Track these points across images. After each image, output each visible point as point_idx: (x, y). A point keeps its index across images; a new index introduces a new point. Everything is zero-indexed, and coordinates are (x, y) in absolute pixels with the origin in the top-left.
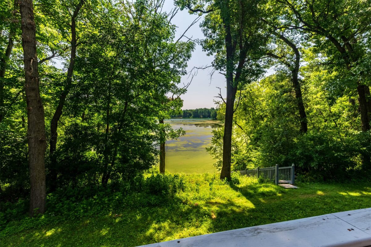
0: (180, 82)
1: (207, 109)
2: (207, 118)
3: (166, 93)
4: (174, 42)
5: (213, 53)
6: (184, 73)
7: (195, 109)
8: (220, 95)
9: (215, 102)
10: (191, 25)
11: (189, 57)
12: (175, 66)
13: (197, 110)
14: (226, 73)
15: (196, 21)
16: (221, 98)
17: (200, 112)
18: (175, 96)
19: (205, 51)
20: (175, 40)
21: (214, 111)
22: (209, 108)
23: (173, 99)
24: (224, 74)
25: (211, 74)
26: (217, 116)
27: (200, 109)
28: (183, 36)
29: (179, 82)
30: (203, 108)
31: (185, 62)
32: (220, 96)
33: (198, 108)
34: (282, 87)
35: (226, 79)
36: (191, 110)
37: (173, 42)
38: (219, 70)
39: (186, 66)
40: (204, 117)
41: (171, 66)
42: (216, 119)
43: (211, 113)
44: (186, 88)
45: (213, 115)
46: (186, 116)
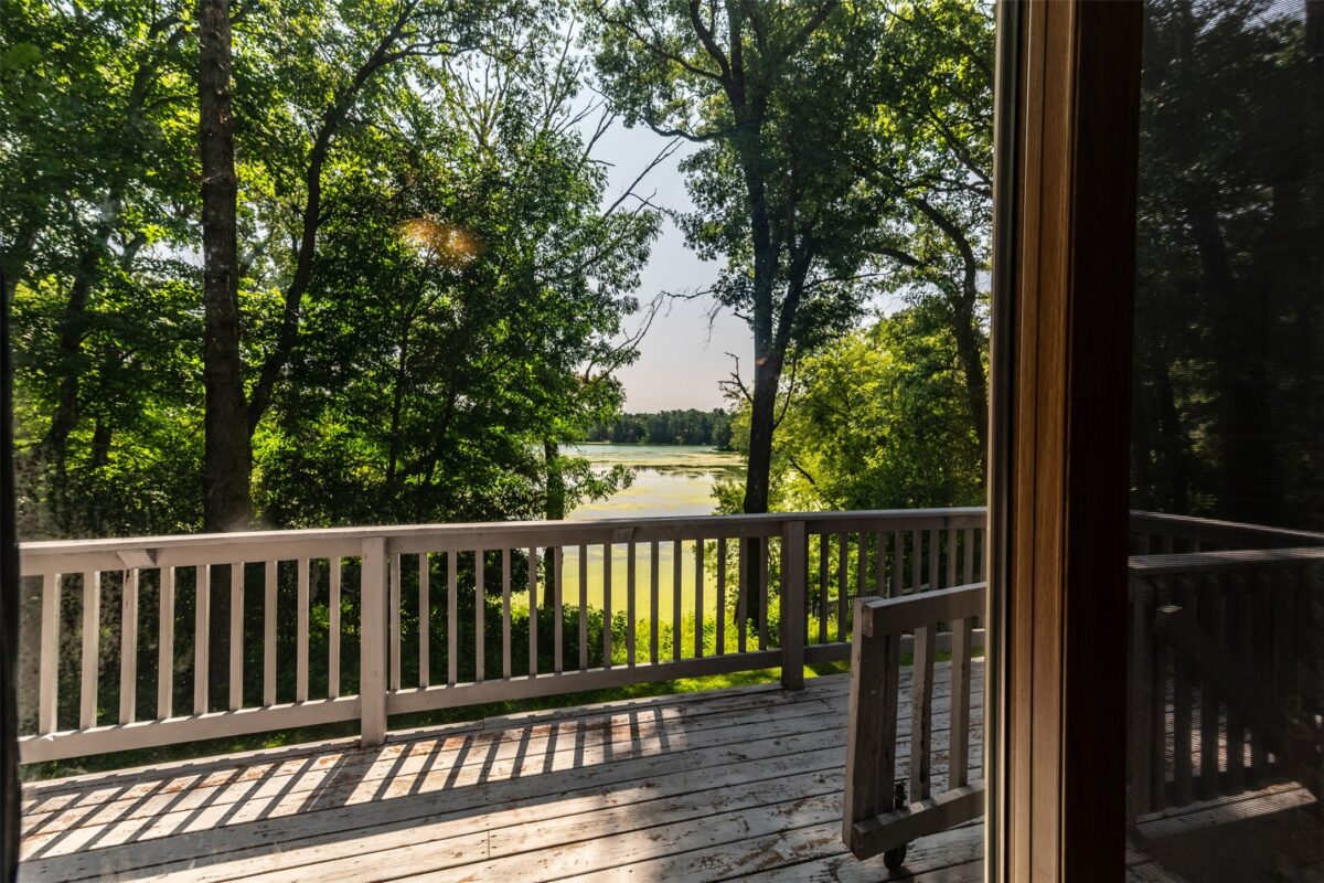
0: (617, 332)
1: (699, 413)
2: (699, 444)
3: (573, 363)
4: (601, 214)
5: (716, 252)
6: (632, 307)
7: (656, 411)
8: (737, 377)
9: (725, 392)
10: (654, 164)
11: (643, 257)
12: (604, 287)
13: (665, 415)
14: (752, 315)
15: (667, 152)
16: (740, 384)
17: (676, 422)
18: (596, 370)
19: (693, 247)
20: (604, 207)
21: (722, 420)
22: (709, 410)
23: (586, 380)
24: (747, 318)
25: (711, 314)
26: (732, 440)
27: (674, 412)
28: (628, 193)
29: (615, 330)
30: (685, 409)
31: (634, 273)
32: (736, 381)
33: (669, 409)
34: (925, 351)
35: (753, 334)
36: (645, 417)
37: (597, 213)
38: (734, 306)
39: (636, 283)
40: (692, 440)
41: (593, 284)
42: (730, 450)
43: (712, 429)
44: (631, 345)
45: (719, 436)
46: (626, 437)
